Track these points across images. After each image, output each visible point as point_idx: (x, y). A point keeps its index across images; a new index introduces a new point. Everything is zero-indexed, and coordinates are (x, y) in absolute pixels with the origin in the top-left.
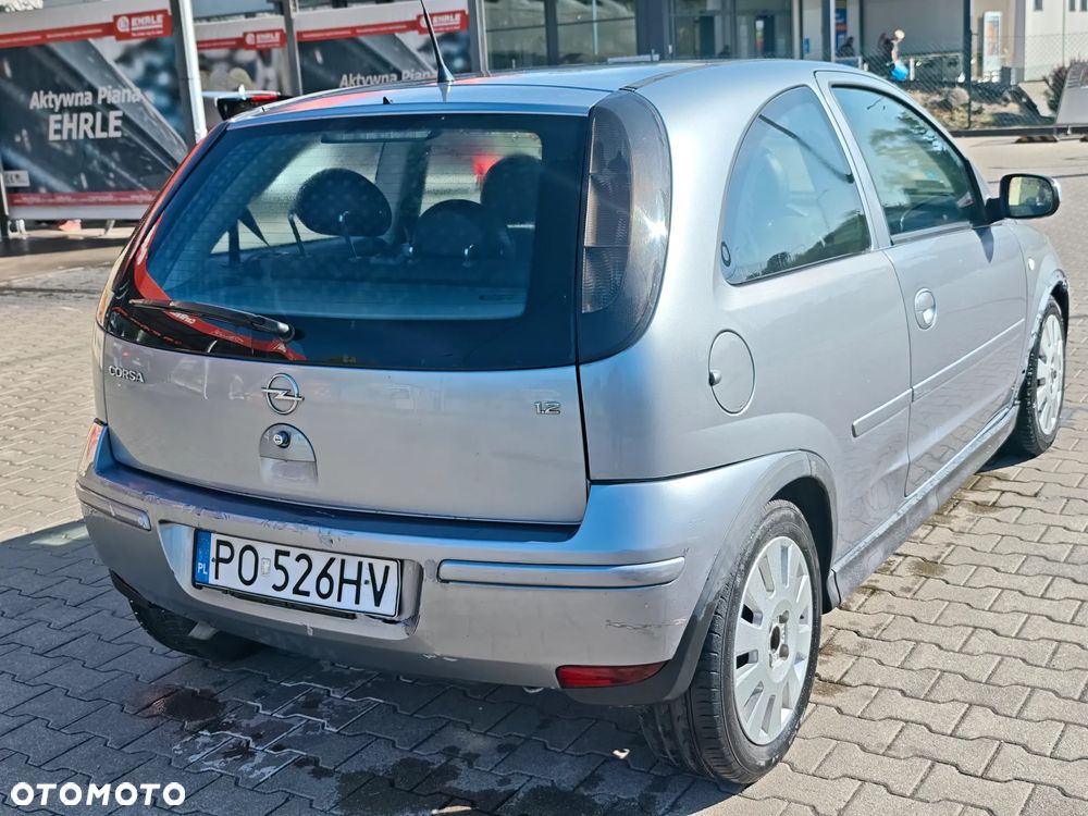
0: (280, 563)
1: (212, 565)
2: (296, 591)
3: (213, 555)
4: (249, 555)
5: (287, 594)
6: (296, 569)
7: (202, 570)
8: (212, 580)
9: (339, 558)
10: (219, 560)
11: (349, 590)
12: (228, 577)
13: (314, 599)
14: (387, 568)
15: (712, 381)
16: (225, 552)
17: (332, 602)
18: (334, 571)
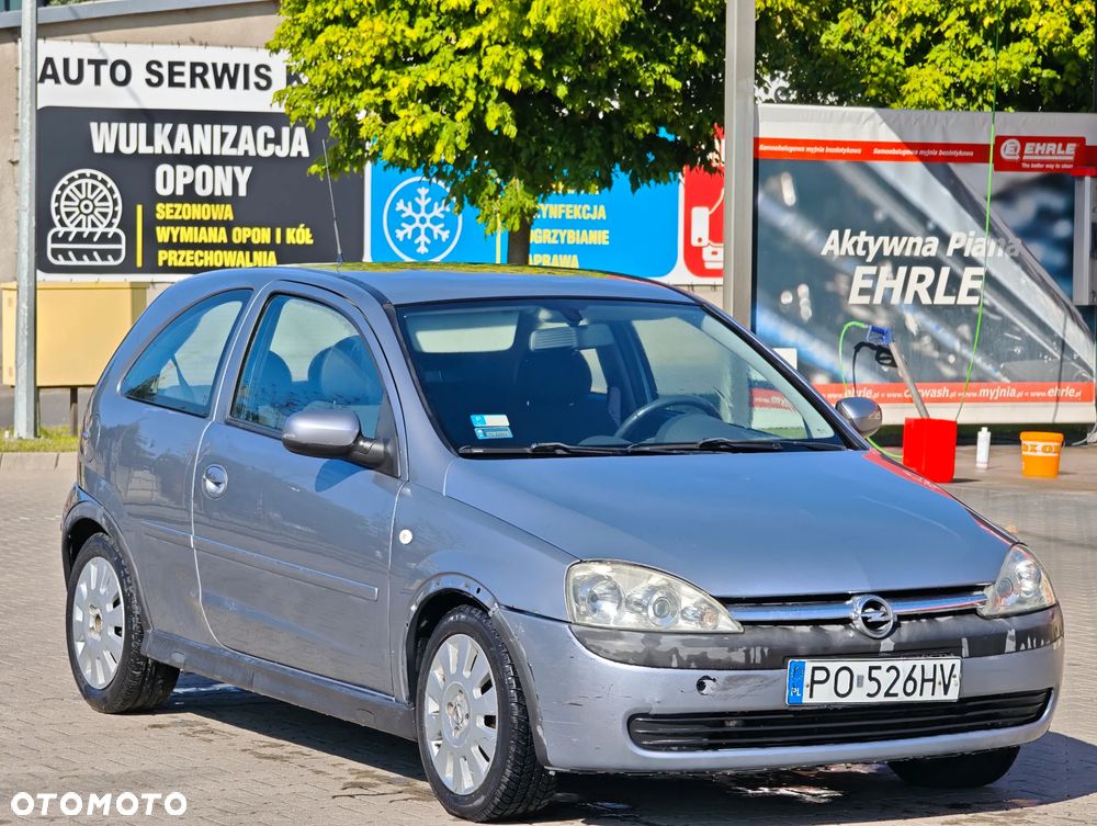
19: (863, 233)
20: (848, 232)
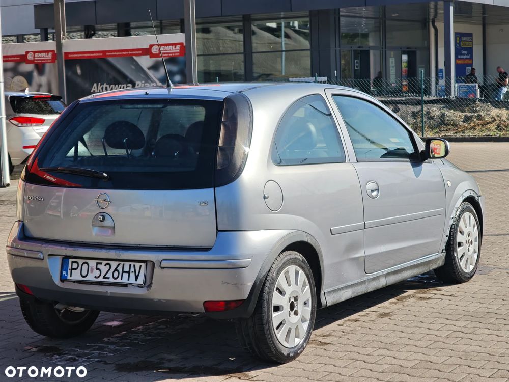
0: (98, 267)
1: (69, 272)
2: (104, 277)
3: (70, 267)
4: (85, 265)
5: (101, 279)
6: (104, 269)
7: (64, 274)
8: (69, 278)
9: (122, 263)
10: (72, 269)
11: (126, 275)
12: (76, 275)
13: (111, 280)
14: (141, 266)
15: (265, 197)
16: (75, 266)
17: (119, 280)
18: (120, 269)
19: (105, 84)
20: (99, 84)
